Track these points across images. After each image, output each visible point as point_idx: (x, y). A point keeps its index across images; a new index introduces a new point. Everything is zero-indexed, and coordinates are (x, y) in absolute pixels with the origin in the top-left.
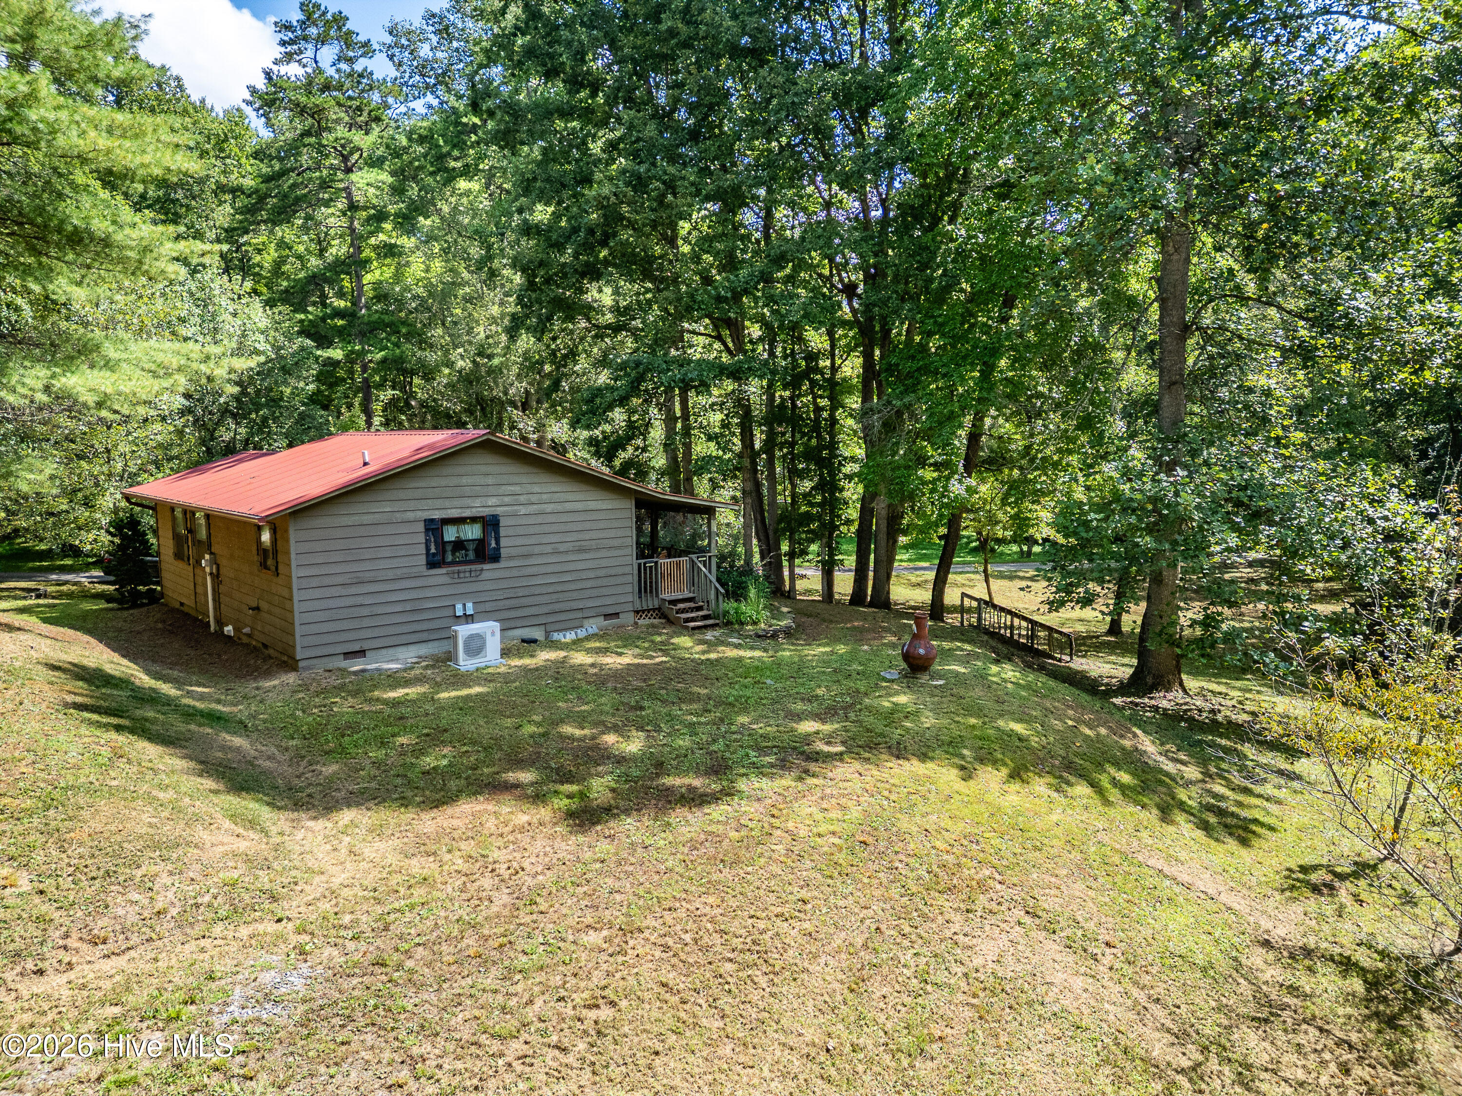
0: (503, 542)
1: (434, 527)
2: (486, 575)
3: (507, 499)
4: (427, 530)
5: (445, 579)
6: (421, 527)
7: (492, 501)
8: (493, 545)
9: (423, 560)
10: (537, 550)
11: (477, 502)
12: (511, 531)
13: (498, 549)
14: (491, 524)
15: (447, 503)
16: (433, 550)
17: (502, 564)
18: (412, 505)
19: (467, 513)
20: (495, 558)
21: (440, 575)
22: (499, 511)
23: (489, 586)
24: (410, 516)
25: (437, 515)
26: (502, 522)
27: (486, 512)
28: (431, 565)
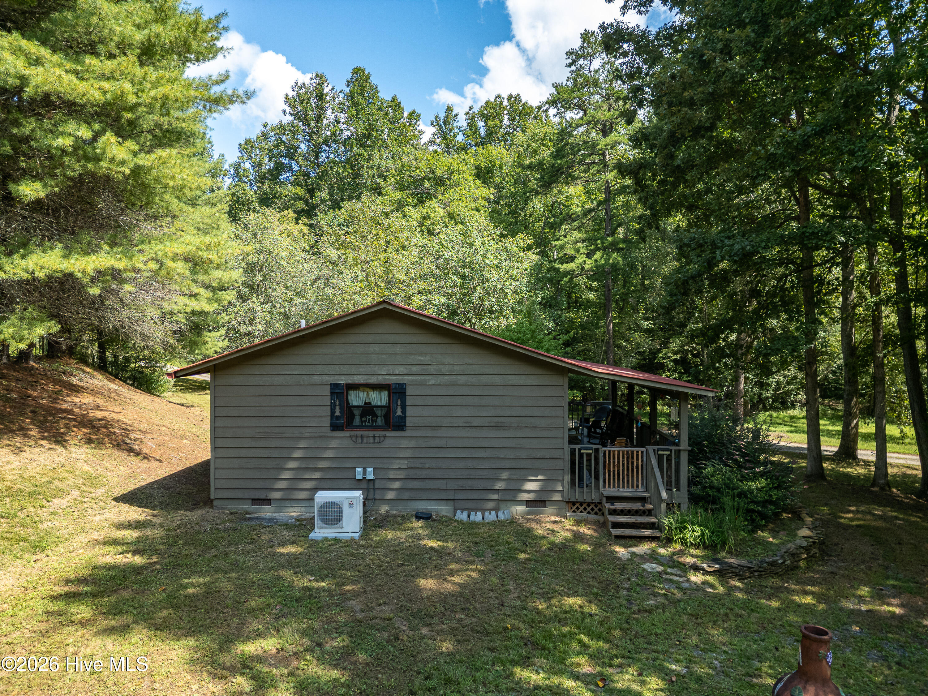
0: (410, 411)
1: (339, 392)
2: (389, 442)
3: (415, 369)
4: (332, 394)
5: (347, 442)
6: (327, 391)
7: (399, 370)
8: (399, 413)
9: (327, 421)
10: (446, 422)
11: (384, 370)
12: (418, 401)
13: (403, 417)
14: (397, 392)
15: (353, 370)
16: (338, 413)
17: (408, 433)
18: (320, 369)
19: (373, 380)
20: (400, 425)
21: (343, 438)
22: (406, 379)
23: (392, 453)
24: (317, 379)
25: (343, 380)
26: (410, 391)
27: (392, 380)
28: (335, 427)
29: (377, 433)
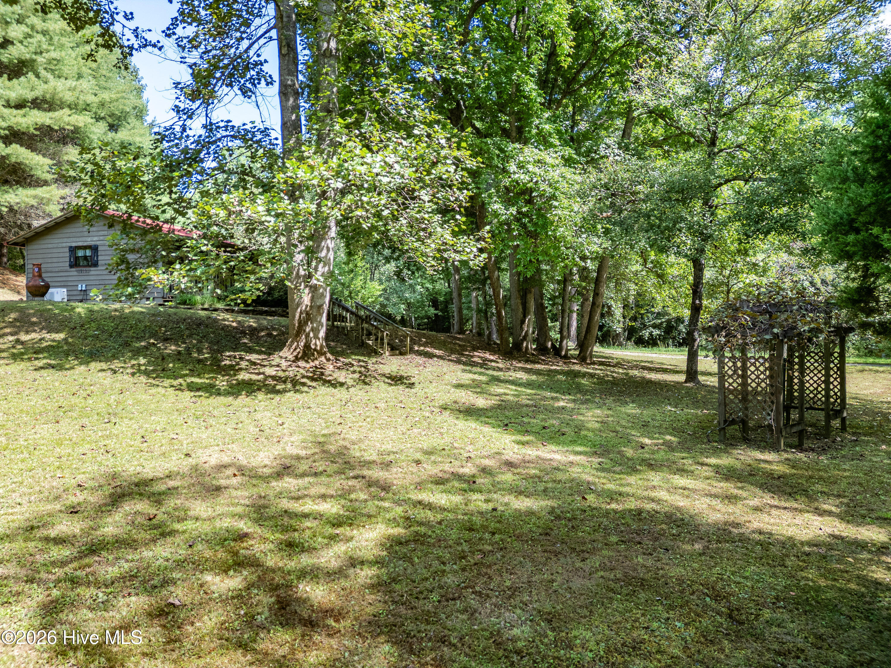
0: (100, 258)
1: (73, 250)
2: (92, 273)
3: (101, 238)
4: (70, 251)
5: (75, 273)
6: (67, 250)
7: (95, 239)
8: (96, 259)
9: (68, 264)
11: (89, 239)
12: (103, 253)
13: (97, 261)
14: (95, 249)
15: (78, 239)
16: (72, 260)
17: (99, 268)
18: (65, 240)
19: (86, 244)
20: (96, 265)
21: (74, 272)
22: (98, 243)
23: (92, 278)
24: (64, 245)
25: (74, 245)
26: (100, 248)
27: (93, 243)
28: (71, 266)
29: (87, 269)
